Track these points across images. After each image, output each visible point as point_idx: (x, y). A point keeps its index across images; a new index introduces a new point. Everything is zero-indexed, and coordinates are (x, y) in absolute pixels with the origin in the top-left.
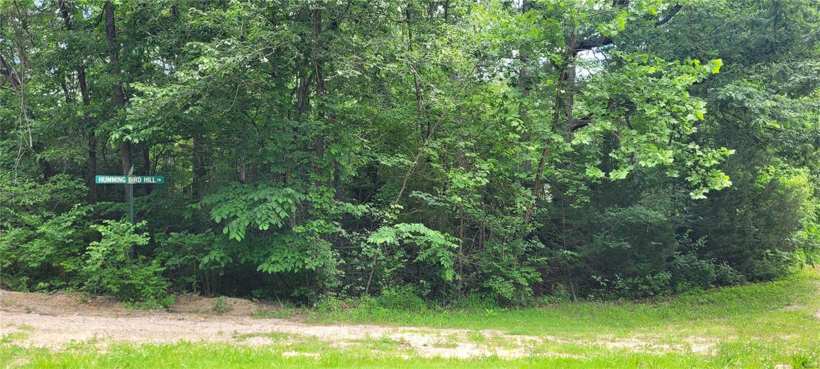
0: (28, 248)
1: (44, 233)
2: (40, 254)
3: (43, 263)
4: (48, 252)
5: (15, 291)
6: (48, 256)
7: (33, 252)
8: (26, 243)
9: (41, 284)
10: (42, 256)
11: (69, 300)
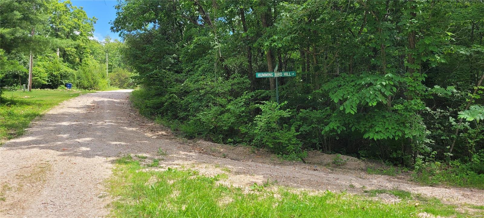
0: (221, 118)
1: (229, 109)
2: (228, 122)
3: (230, 127)
4: (232, 121)
5: (216, 143)
6: (232, 123)
7: (224, 121)
8: (221, 115)
9: (229, 140)
10: (229, 123)
11: (245, 151)
